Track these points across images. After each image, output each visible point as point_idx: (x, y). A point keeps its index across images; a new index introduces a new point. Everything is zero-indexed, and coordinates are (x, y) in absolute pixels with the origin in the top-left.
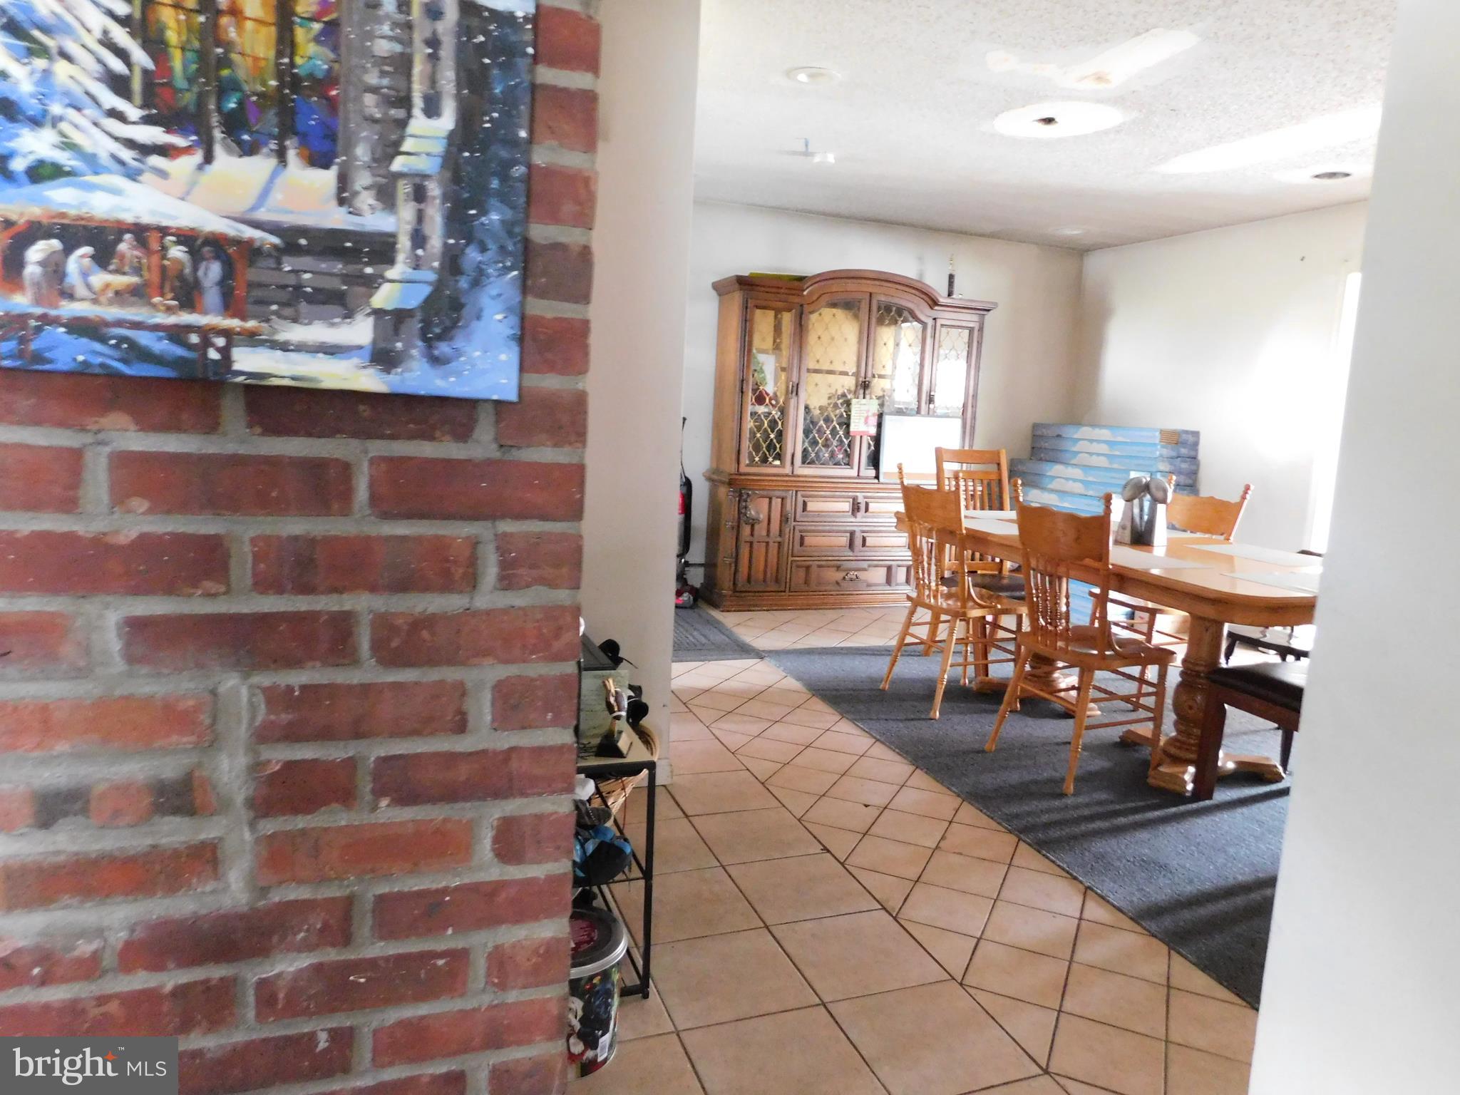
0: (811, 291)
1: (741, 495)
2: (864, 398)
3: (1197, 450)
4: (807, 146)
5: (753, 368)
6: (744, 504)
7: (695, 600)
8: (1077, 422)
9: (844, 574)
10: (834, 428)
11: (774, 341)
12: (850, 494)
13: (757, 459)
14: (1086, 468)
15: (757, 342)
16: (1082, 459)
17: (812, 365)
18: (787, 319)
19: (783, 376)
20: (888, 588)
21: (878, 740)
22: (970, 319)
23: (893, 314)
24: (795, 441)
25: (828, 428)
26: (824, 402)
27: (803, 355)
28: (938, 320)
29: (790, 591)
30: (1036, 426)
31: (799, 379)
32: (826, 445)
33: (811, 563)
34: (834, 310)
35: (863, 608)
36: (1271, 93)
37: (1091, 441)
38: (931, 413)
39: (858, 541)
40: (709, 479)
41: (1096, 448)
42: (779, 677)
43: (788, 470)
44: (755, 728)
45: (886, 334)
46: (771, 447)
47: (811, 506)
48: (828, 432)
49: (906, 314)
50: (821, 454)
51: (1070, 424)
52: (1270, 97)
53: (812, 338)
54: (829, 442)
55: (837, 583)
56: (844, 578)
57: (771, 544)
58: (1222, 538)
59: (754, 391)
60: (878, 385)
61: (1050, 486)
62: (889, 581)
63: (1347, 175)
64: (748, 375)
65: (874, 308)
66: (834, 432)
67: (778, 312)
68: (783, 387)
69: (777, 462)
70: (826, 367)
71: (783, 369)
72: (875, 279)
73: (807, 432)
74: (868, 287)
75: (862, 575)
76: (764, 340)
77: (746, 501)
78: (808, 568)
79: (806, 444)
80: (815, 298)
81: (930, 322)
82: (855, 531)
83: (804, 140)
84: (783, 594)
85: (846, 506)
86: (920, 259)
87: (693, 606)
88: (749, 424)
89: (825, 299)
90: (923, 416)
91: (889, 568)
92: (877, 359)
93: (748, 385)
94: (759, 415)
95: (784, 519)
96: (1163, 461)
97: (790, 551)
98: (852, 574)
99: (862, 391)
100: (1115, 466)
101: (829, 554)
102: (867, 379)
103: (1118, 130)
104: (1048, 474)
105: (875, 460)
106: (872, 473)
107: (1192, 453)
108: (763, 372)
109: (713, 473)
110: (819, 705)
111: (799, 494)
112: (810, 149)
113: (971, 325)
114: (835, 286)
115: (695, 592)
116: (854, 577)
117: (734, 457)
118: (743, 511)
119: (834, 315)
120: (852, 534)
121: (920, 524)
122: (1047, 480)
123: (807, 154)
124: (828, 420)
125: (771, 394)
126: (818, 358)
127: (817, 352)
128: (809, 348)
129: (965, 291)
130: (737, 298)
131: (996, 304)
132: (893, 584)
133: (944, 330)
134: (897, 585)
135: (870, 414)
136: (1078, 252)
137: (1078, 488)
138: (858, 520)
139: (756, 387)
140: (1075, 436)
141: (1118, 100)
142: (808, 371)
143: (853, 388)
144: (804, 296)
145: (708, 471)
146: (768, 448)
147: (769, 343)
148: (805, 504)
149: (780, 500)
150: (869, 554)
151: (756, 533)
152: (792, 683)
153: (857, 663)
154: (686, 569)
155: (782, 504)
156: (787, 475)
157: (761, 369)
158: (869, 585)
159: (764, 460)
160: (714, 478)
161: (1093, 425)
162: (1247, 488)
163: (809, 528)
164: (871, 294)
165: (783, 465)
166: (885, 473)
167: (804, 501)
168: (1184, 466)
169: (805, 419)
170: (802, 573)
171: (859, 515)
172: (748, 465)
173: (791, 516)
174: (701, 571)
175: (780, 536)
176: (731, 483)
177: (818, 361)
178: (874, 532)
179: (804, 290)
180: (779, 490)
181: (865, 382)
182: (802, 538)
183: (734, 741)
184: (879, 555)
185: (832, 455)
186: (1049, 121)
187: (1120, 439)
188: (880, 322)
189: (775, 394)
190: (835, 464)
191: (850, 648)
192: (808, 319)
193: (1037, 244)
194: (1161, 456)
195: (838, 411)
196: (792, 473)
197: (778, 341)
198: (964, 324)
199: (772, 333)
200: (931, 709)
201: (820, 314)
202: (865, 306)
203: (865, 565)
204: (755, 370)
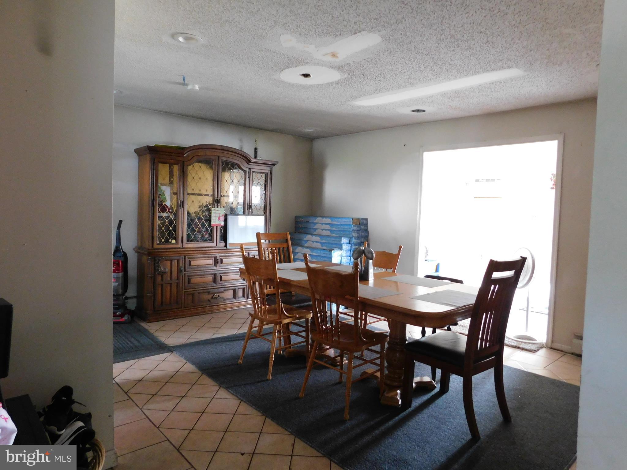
0: (188, 154)
1: (155, 260)
2: (217, 207)
3: (367, 227)
4: (184, 79)
5: (158, 193)
6: (157, 265)
7: (132, 318)
8: (315, 216)
9: (212, 295)
10: (203, 223)
11: (169, 180)
12: (213, 255)
13: (163, 241)
14: (321, 236)
15: (160, 180)
16: (318, 232)
17: (190, 191)
18: (176, 168)
19: (175, 197)
20: (234, 300)
21: (242, 400)
22: (266, 169)
23: (229, 166)
24: (183, 230)
25: (200, 223)
26: (197, 210)
27: (185, 186)
28: (251, 170)
29: (184, 308)
30: (296, 217)
31: (184, 199)
32: (199, 232)
33: (194, 292)
34: (200, 164)
35: (222, 312)
36: (405, 71)
37: (322, 224)
38: (250, 213)
39: (218, 278)
40: (137, 252)
41: (324, 227)
42: (182, 364)
43: (180, 245)
44: (170, 405)
45: (226, 176)
46: (170, 233)
47: (194, 263)
48: (200, 225)
49: (236, 166)
50: (197, 236)
51: (311, 216)
52: (405, 73)
53: (189, 178)
54: (200, 230)
55: (209, 300)
56: (212, 297)
57: (173, 284)
58: (391, 271)
59: (160, 205)
60: (224, 200)
61: (305, 245)
62: (235, 296)
63: (424, 111)
64: (156, 197)
65: (220, 164)
66: (203, 226)
67: (171, 165)
68: (175, 203)
69: (174, 241)
70: (197, 192)
71: (175, 194)
72: (219, 149)
73: (189, 225)
74: (217, 153)
75: (221, 295)
76: (164, 179)
77: (158, 263)
78: (193, 295)
79: (189, 232)
80: (190, 158)
81: (248, 170)
82: (216, 274)
83: (182, 77)
84: (181, 309)
85: (211, 261)
86: (241, 140)
87: (131, 322)
88: (158, 222)
89: (195, 158)
90: (247, 215)
91: (234, 291)
92: (222, 187)
93: (156, 202)
94: (163, 218)
95: (179, 271)
96: (354, 232)
97: (183, 286)
98: (216, 295)
99: (216, 205)
100: (334, 235)
101: (203, 286)
102: (219, 198)
103: (337, 83)
104: (305, 239)
105: (224, 238)
106: (223, 244)
107: (366, 228)
108: (164, 195)
109: (139, 249)
110: (207, 380)
111: (187, 257)
112: (186, 82)
113: (267, 172)
114: (201, 153)
115: (132, 314)
116: (217, 296)
117: (150, 239)
118: (157, 268)
119: (200, 167)
120: (215, 275)
121: (254, 277)
122: (304, 242)
123: (184, 84)
124: (199, 219)
125: (169, 207)
126: (193, 188)
127: (192, 185)
128: (188, 183)
129: (263, 155)
130: (148, 158)
131: (277, 163)
132: (237, 298)
133: (254, 174)
134: (239, 298)
135: (221, 215)
136: (310, 139)
137: (319, 246)
138: (217, 268)
139: (161, 203)
140: (315, 222)
141: (340, 68)
142: (188, 194)
143: (211, 202)
144: (184, 157)
145: (136, 248)
146: (169, 234)
147: (167, 180)
148: (190, 262)
149: (176, 261)
150: (224, 284)
151: (164, 279)
152: (190, 367)
153: (224, 347)
154: (126, 301)
155: (178, 263)
156: (180, 248)
157: (163, 193)
158: (225, 300)
159: (167, 241)
160: (139, 250)
161: (323, 217)
162: (400, 247)
163: (192, 274)
164: (218, 156)
165: (177, 243)
166: (229, 244)
167: (189, 260)
168: (363, 234)
169: (188, 219)
170: (190, 298)
171: (218, 265)
172: (158, 244)
173: (183, 269)
174: (135, 301)
175: (178, 279)
176: (149, 254)
177: (193, 190)
178: (226, 273)
179: (185, 154)
180: (176, 256)
181: (217, 200)
182: (189, 280)
183: (157, 417)
184: (228, 285)
185: (203, 236)
186: (307, 76)
187: (335, 223)
188: (224, 170)
189: (171, 206)
190: (204, 241)
191: (219, 338)
192: (187, 168)
193: (292, 135)
194: (353, 230)
195: (204, 214)
196: (182, 246)
197: (172, 179)
198: (263, 171)
199: (168, 176)
200: (267, 373)
201: (193, 166)
202: (216, 162)
203: (222, 290)
204: (160, 195)
